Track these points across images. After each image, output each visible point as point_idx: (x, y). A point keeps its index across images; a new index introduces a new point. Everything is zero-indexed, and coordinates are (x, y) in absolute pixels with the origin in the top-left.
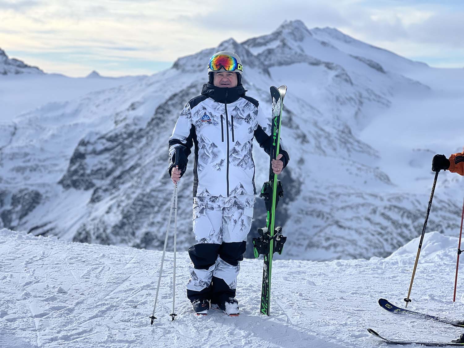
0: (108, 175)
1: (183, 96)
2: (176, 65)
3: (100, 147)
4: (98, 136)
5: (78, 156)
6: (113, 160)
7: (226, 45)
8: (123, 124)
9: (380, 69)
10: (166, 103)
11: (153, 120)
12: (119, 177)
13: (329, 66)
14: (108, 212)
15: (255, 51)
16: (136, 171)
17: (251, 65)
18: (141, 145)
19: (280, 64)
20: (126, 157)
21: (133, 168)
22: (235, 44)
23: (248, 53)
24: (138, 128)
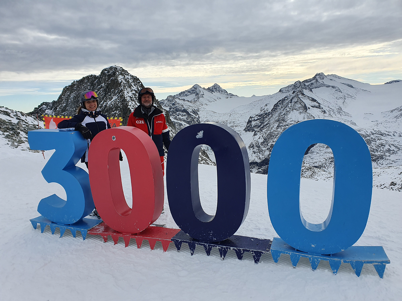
0: (259, 127)
1: (283, 100)
2: (280, 91)
3: (256, 118)
4: (256, 115)
5: (249, 122)
6: (260, 122)
7: (297, 83)
8: (263, 111)
10: (277, 103)
11: (273, 109)
13: (333, 87)
15: (307, 84)
17: (306, 89)
19: (316, 88)
22: (300, 82)
23: (304, 85)
24: (268, 112)
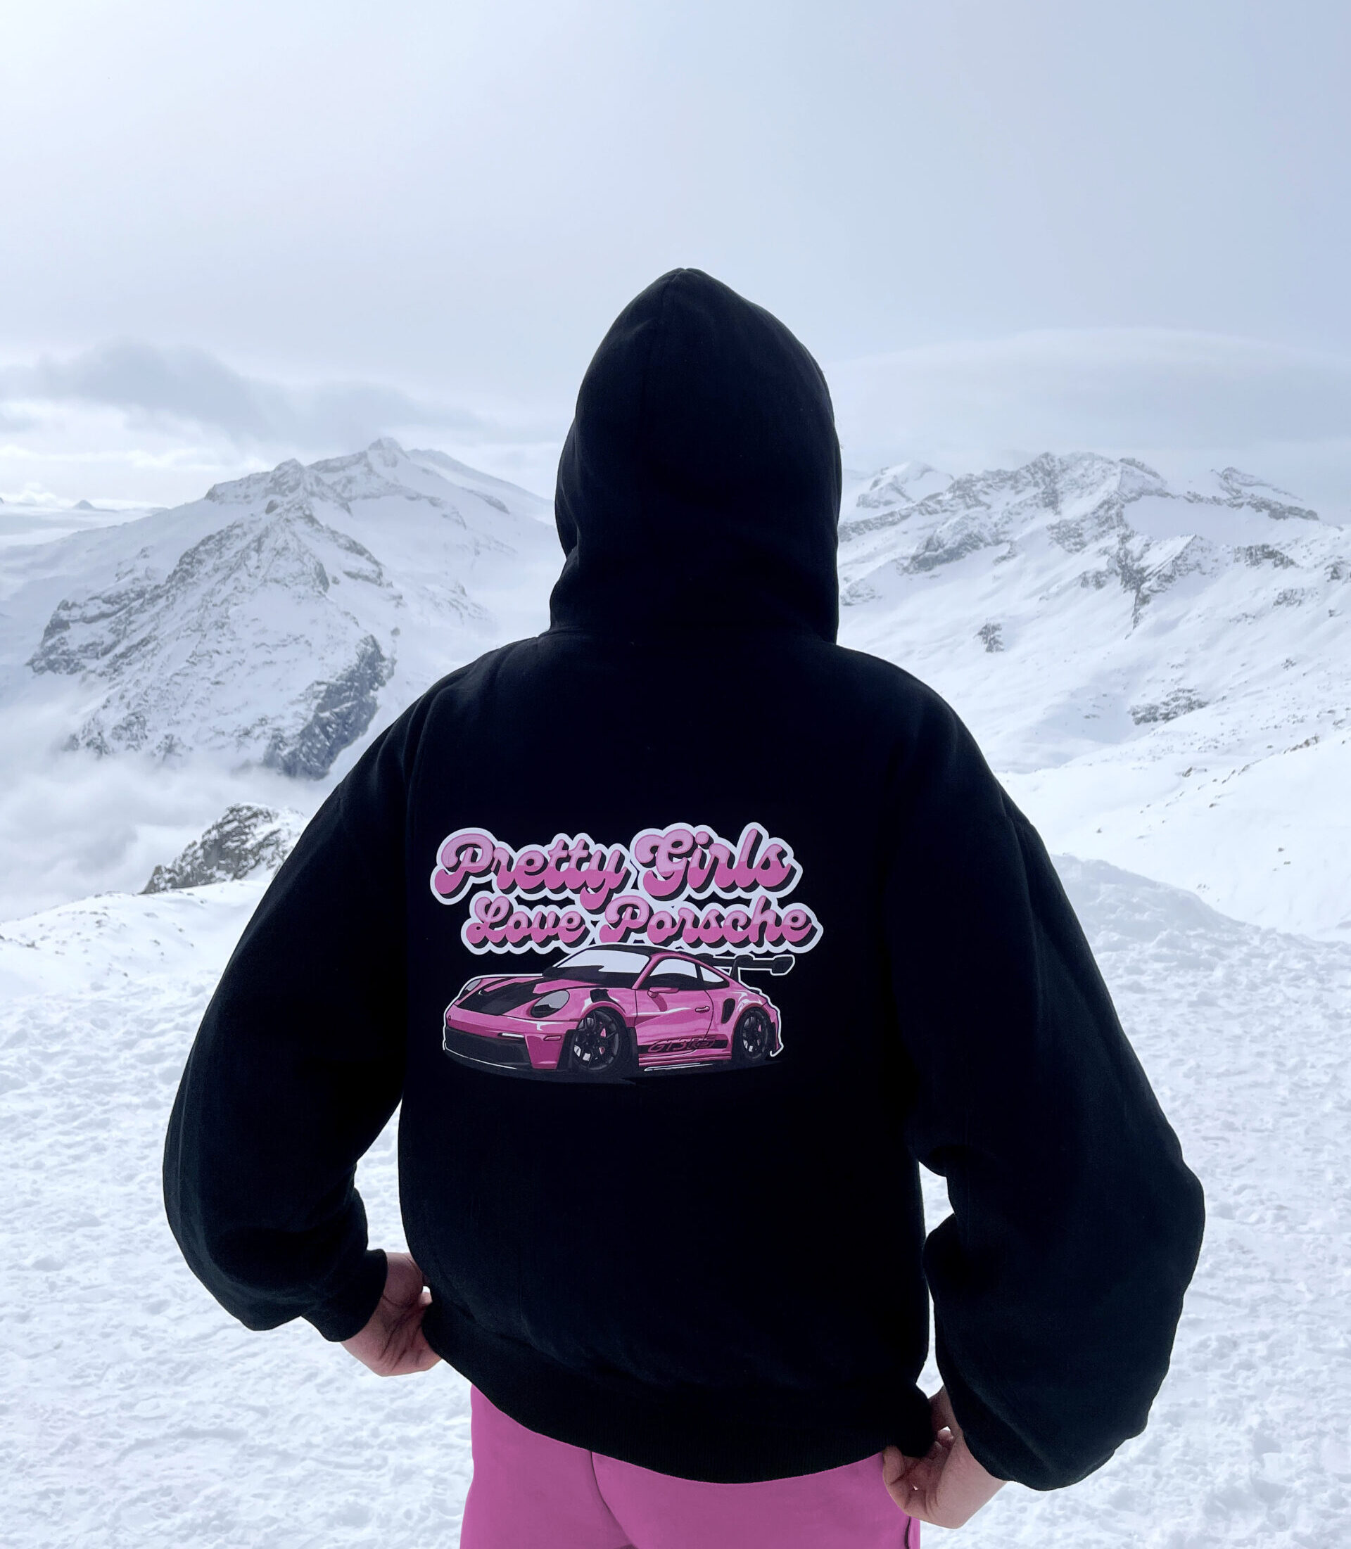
0: (106, 652)
1: (221, 539)
2: (211, 495)
3: (92, 611)
4: (90, 596)
5: (57, 626)
6: (112, 631)
7: (286, 468)
8: (130, 577)
9: (502, 508)
10: (196, 549)
11: (175, 572)
12: (123, 655)
13: (434, 502)
14: (105, 707)
15: (328, 478)
16: (150, 646)
17: (323, 497)
18: (156, 609)
19: (365, 497)
20: (133, 627)
21: (145, 642)
22: (297, 467)
23: (319, 481)
24: (154, 583)
